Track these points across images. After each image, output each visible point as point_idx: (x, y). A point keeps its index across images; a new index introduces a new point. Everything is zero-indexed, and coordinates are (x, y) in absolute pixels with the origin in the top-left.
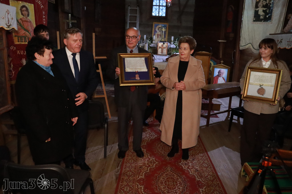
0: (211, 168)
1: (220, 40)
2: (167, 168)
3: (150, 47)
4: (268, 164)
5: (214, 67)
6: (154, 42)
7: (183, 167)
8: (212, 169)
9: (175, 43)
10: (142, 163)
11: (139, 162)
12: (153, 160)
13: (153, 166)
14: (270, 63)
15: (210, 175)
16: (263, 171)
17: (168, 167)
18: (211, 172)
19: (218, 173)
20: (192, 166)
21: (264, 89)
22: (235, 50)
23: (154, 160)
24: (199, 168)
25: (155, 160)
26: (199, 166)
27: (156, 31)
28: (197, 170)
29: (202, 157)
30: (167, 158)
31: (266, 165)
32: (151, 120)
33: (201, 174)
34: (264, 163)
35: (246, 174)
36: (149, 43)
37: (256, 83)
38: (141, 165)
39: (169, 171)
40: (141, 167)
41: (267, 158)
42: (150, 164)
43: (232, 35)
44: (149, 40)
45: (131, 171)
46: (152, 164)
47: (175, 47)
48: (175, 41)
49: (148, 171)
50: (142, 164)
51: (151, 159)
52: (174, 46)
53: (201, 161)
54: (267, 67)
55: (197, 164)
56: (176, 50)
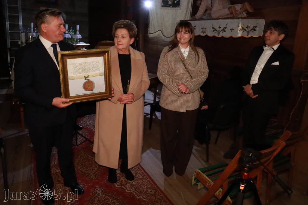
9: (70, 32)
22: (138, 39)
47: (70, 37)
48: (70, 30)
52: (69, 36)
56: (71, 40)
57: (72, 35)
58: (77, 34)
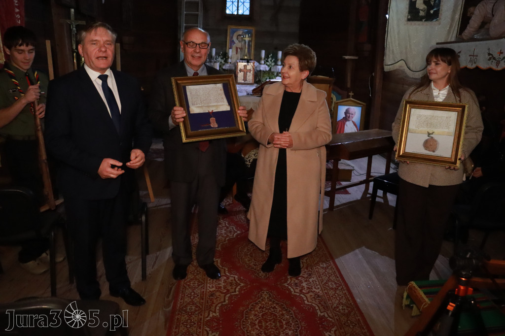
0: (344, 290)
1: (346, 55)
2: (261, 295)
3: (224, 70)
4: (466, 291)
5: (338, 103)
6: (230, 60)
7: (292, 290)
8: (346, 291)
9: (268, 61)
10: (214, 285)
11: (208, 285)
12: (235, 280)
13: (235, 292)
14: (446, 93)
15: (342, 304)
16: (457, 306)
17: (263, 293)
18: (344, 298)
19: (356, 299)
20: (308, 288)
21: (436, 141)
22: (373, 74)
23: (237, 280)
24: (321, 292)
25: (239, 280)
26: (321, 288)
27: (233, 41)
28: (319, 296)
29: (326, 268)
30: (260, 275)
31: (461, 294)
32: (228, 202)
33: (325, 302)
34: (459, 289)
35: (412, 302)
36: (221, 62)
37: (421, 129)
38: (213, 291)
39: (267, 300)
40: (212, 295)
41: (463, 279)
42: (229, 288)
43: (367, 47)
44: (222, 57)
45: (193, 304)
46: (234, 287)
47: (268, 69)
48: (268, 59)
49: (227, 302)
50: (214, 289)
51: (231, 278)
52: (265, 68)
53: (324, 277)
54: (441, 100)
55: (317, 283)
56: (269, 74)
57: (271, 66)
58: (278, 65)
